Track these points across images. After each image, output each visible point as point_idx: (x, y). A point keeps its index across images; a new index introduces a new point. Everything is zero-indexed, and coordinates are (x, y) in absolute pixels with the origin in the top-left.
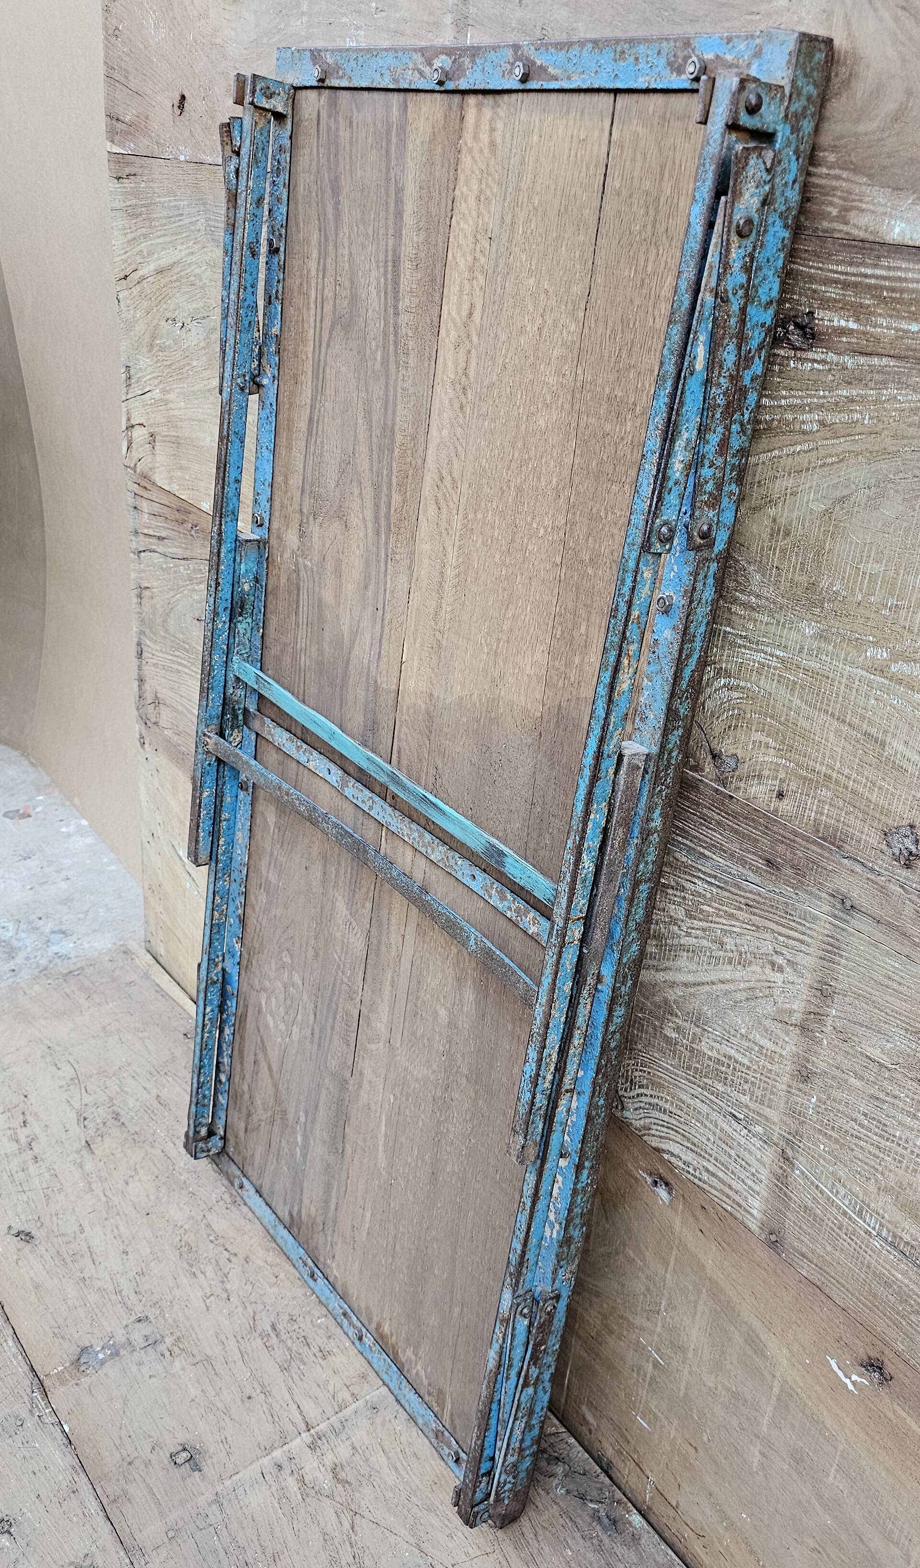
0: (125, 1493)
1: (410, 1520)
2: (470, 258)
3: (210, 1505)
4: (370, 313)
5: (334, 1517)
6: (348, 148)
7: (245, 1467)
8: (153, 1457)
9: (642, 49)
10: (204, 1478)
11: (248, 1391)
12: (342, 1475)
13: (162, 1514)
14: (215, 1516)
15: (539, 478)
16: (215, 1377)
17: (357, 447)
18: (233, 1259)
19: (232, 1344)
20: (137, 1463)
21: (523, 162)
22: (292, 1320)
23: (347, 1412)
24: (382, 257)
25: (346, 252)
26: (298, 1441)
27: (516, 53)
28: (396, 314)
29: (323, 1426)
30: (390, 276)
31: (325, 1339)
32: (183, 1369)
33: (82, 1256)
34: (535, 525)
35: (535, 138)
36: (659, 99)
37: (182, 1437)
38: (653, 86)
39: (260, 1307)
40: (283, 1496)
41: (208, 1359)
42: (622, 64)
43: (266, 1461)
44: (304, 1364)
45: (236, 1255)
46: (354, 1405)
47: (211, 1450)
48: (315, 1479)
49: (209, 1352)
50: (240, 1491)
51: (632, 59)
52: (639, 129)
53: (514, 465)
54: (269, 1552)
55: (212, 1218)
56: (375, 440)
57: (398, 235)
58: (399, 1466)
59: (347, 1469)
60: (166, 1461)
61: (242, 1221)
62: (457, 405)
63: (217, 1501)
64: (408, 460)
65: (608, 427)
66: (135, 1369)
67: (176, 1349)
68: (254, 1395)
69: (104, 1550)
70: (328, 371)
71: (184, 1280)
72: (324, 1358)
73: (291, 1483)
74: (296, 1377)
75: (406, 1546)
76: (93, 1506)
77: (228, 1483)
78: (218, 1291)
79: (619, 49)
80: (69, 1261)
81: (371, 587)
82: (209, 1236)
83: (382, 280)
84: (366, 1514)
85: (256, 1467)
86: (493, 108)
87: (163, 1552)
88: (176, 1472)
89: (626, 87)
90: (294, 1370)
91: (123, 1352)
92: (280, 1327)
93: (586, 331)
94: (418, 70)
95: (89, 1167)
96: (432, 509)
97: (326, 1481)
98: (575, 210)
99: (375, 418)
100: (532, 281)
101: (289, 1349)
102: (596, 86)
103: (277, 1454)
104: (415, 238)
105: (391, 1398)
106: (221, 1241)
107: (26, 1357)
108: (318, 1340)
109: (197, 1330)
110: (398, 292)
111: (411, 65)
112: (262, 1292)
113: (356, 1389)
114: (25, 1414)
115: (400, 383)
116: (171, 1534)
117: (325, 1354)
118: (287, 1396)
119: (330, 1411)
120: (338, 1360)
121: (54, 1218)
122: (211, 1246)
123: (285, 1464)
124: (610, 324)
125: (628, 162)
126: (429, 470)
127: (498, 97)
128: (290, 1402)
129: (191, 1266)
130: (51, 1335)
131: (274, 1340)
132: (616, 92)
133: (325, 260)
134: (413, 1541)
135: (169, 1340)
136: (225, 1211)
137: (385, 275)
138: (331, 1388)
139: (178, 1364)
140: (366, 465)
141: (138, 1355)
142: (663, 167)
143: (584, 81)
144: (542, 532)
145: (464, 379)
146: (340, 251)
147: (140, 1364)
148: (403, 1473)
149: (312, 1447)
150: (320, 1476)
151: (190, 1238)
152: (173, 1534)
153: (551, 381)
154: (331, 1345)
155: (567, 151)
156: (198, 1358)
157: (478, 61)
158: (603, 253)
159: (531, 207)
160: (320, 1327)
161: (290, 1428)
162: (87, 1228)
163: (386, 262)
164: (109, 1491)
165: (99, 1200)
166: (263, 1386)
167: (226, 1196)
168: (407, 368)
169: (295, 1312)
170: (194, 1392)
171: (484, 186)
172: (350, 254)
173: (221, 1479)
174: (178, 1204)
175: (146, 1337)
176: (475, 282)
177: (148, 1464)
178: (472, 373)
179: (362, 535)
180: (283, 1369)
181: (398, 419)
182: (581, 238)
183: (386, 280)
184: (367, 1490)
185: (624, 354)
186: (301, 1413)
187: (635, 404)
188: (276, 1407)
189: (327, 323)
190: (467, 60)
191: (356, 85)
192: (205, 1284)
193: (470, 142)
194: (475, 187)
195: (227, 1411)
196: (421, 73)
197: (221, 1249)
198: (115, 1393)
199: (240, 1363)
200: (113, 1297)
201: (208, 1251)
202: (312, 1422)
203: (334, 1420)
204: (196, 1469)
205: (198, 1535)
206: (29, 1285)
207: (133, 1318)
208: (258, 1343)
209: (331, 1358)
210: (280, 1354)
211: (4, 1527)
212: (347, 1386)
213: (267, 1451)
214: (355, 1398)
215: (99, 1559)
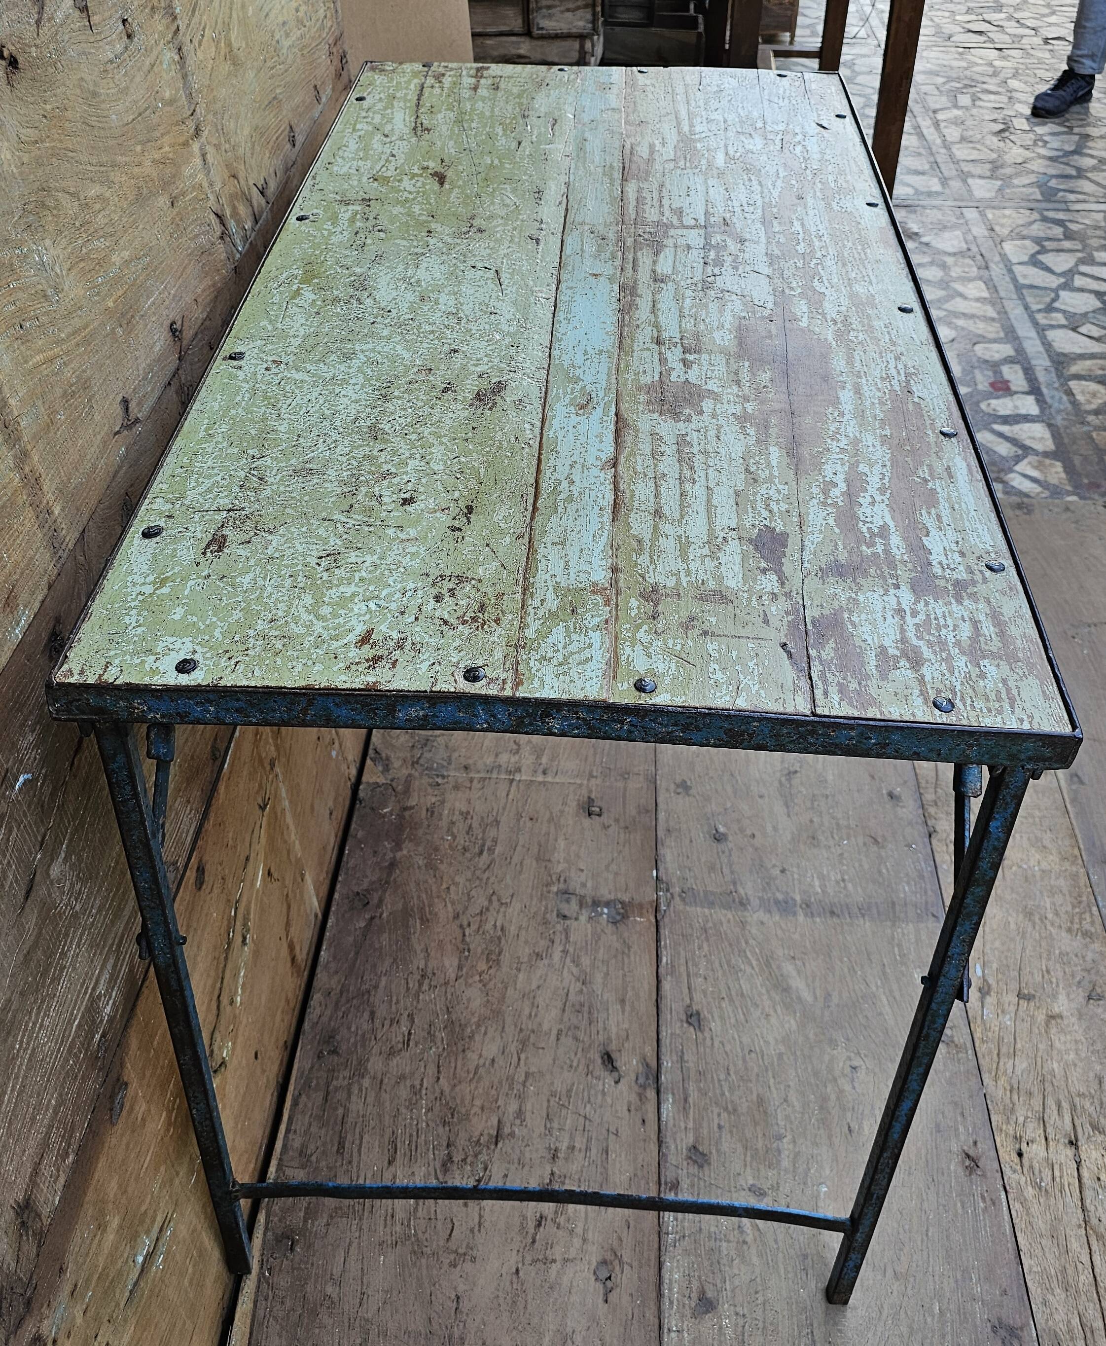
0: (639, 813)
3: (596, 777)
7: (563, 783)
8: (612, 822)
10: (590, 791)
12: (515, 747)
13: (625, 789)
16: (543, 843)
18: (465, 923)
20: (622, 824)
22: (465, 849)
23: (482, 775)
26: (524, 778)
29: (503, 776)
32: (559, 862)
33: (573, 1005)
37: (586, 822)
39: (478, 873)
40: (554, 757)
41: (538, 859)
43: (549, 779)
44: (483, 817)
45: (461, 926)
46: (476, 776)
47: (575, 803)
48: (530, 753)
49: (534, 863)
50: (575, 773)
55: (451, 974)
59: (509, 749)
60: (605, 815)
61: (432, 954)
63: (591, 776)
66: (589, 885)
67: (554, 879)
68: (528, 819)
69: (667, 790)
71: (513, 929)
72: (468, 813)
73: (544, 760)
74: (495, 813)
76: (662, 815)
77: (578, 781)
78: (495, 904)
80: (586, 1009)
82: (467, 958)
85: (557, 780)
87: (635, 770)
88: (604, 805)
90: (491, 819)
91: (589, 901)
92: (477, 850)
95: (513, 1107)
97: (526, 749)
101: (484, 832)
103: (540, 778)
106: (461, 946)
107: (658, 940)
108: (462, 826)
109: (530, 884)
112: (468, 884)
113: (467, 784)
114: (677, 899)
117: (465, 815)
118: (509, 804)
119: (493, 782)
120: (461, 806)
121: (575, 1064)
122: (472, 946)
123: (540, 770)
128: (510, 801)
129: (499, 938)
130: (632, 950)
131: (488, 843)
135: (554, 889)
138: (480, 794)
139: (560, 868)
141: (579, 891)
147: (584, 885)
149: (518, 770)
151: (483, 966)
154: (456, 817)
156: (544, 864)
161: (522, 787)
162: (554, 1032)
165: (527, 1058)
166: (518, 820)
170: (562, 844)
173: (581, 785)
175: (568, 901)
177: (617, 820)
180: (498, 822)
186: (509, 791)
188: (520, 805)
192: (501, 915)
195: (552, 819)
197: (467, 939)
198: (611, 877)
199: (521, 843)
200: (571, 950)
201: (477, 944)
202: (507, 783)
203: (494, 775)
204: (590, 800)
205: (612, 767)
206: (628, 1008)
207: (568, 922)
208: (498, 850)
209: (464, 810)
210: (492, 833)
211: (719, 838)
212: (470, 788)
213: (544, 783)
214: (471, 780)
215: (673, 787)
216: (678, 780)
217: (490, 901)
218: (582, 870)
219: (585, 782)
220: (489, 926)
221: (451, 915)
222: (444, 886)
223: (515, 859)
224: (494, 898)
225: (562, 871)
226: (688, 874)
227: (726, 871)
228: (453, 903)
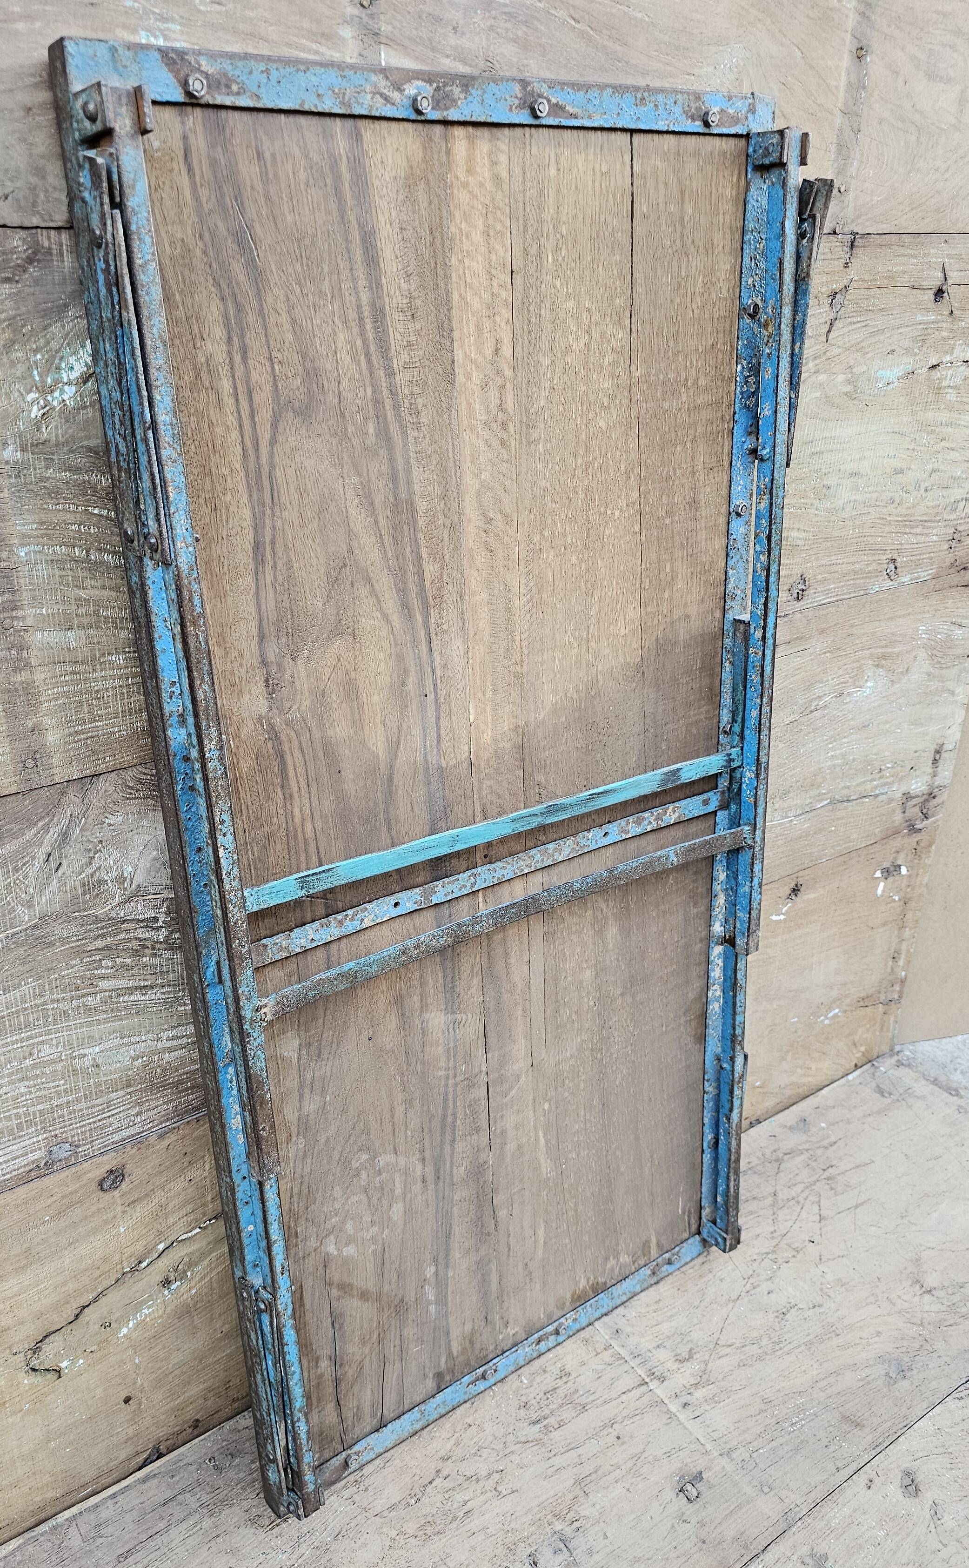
0: (735, 1540)
1: (714, 1306)
2: (486, 296)
3: (732, 1460)
4: (345, 383)
5: (724, 1360)
6: (259, 187)
7: (691, 1433)
8: (693, 1522)
9: (660, 98)
10: (709, 1468)
11: (611, 1439)
12: (685, 1355)
13: (749, 1501)
15: (607, 472)
16: (600, 1472)
17: (355, 543)
18: (445, 1473)
19: (555, 1464)
20: (702, 1533)
21: (540, 194)
22: (525, 1406)
23: (623, 1352)
24: (352, 314)
25: (284, 319)
26: (658, 1392)
27: (524, 89)
28: (390, 374)
30: (370, 335)
31: (547, 1375)
32: (593, 1505)
34: (609, 512)
35: (553, 171)
36: (672, 138)
37: (669, 1494)
38: (672, 128)
39: (511, 1438)
40: (713, 1400)
41: (578, 1482)
42: (643, 108)
43: (682, 1417)
44: (577, 1391)
45: (438, 1472)
46: (616, 1348)
47: (679, 1465)
48: (692, 1375)
49: (570, 1482)
50: (715, 1435)
51: (652, 105)
52: (658, 162)
53: (579, 472)
54: (763, 1407)
55: (379, 1505)
56: (383, 522)
57: (375, 285)
58: (669, 1314)
59: (679, 1351)
60: (697, 1506)
61: (387, 1470)
62: (495, 443)
63: (728, 1453)
64: (440, 522)
65: (666, 405)
66: (596, 1557)
67: (569, 1517)
68: (615, 1434)
69: (794, 1547)
70: (278, 473)
71: (475, 1523)
72: (568, 1374)
73: (699, 1394)
74: (592, 1398)
75: (735, 1309)
78: (491, 1483)
79: (639, 95)
81: (412, 680)
82: (408, 1505)
83: (359, 342)
84: (716, 1336)
85: (689, 1424)
86: (491, 141)
87: (784, 1493)
88: (706, 1495)
89: (647, 128)
90: (584, 1400)
92: (534, 1417)
93: (634, 335)
94: (381, 95)
96: (481, 558)
97: (693, 1367)
98: (607, 234)
99: (378, 500)
100: (571, 304)
101: (561, 1406)
102: (620, 126)
103: (673, 1407)
104: (404, 286)
105: (605, 1319)
106: (416, 1490)
108: (548, 1381)
109: (543, 1498)
110: (388, 349)
111: (368, 88)
112: (490, 1439)
113: (600, 1347)
115: (412, 447)
116: (766, 1489)
117: (564, 1374)
118: (614, 1403)
119: (626, 1367)
120: (570, 1363)
122: (425, 1500)
123: (683, 1399)
124: (656, 324)
125: (652, 191)
126: (469, 521)
127: (495, 130)
128: (619, 1400)
129: (454, 1518)
131: (552, 1421)
132: (632, 132)
133: (242, 336)
134: (731, 1305)
135: (558, 1526)
136: (370, 1493)
137: (362, 333)
138: (600, 1367)
139: (587, 1512)
140: (375, 555)
141: (579, 1553)
142: (682, 193)
143: (606, 120)
144: (617, 514)
145: (500, 415)
146: (273, 319)
147: (590, 1552)
148: (674, 1311)
149: (662, 1379)
150: (688, 1372)
151: (411, 1528)
152: (766, 1488)
153: (606, 386)
154: (555, 1370)
155: (590, 183)
156: (578, 1492)
157: (473, 92)
158: (640, 267)
159: (558, 236)
161: (646, 1399)
163: (361, 319)
164: (736, 1556)
166: (605, 1427)
167: (346, 1494)
168: (419, 429)
170: (618, 1490)
171: (491, 221)
172: (294, 321)
173: (707, 1452)
174: (354, 1551)
175: (556, 1553)
176: (497, 318)
177: (702, 1524)
178: (510, 405)
179: (384, 633)
180: (584, 1409)
181: (416, 487)
182: (617, 258)
183: (365, 341)
184: (695, 1335)
185: (671, 344)
186: (629, 1391)
187: (686, 380)
188: (625, 1414)
189: (265, 415)
190: (457, 90)
191: (270, 105)
192: (481, 1498)
193: (462, 176)
194: (480, 223)
195: (637, 1457)
196: (386, 99)
197: (429, 1489)
199: (580, 1450)
201: (431, 1502)
202: (637, 1381)
203: (633, 1363)
204: (699, 1477)
208: (556, 1435)
209: (568, 1368)
210: (567, 1413)
212: (597, 1354)
213: (671, 1416)
214: (608, 1347)
215: (805, 1550)
217: (490, 1475)
218: (606, 1537)
219: (716, 1454)
220: (459, 1497)
221: (442, 1453)
222: (469, 1420)
223: (557, 1461)
224: (496, 1476)
225: (586, 1517)
228: (457, 1444)
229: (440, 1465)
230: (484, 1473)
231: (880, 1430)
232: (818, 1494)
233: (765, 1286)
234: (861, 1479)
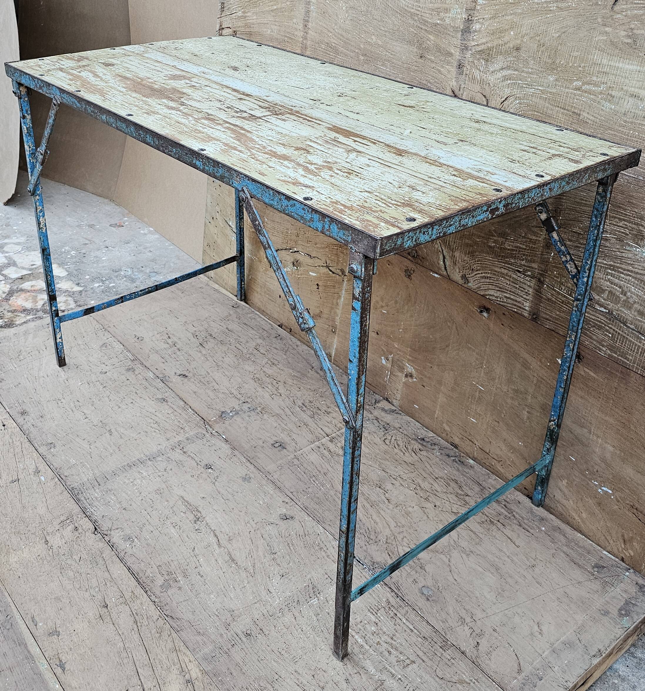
0: (256, 456)
1: (378, 463)
3: (293, 459)
7: (304, 448)
8: (264, 445)
10: (288, 451)
11: (298, 424)
13: (274, 462)
14: (296, 462)
16: (283, 420)
18: (279, 383)
19: (287, 410)
20: (258, 447)
22: (311, 402)
26: (324, 439)
29: (334, 435)
31: (327, 408)
32: (268, 418)
33: (212, 382)
37: (275, 439)
39: (295, 398)
40: (323, 456)
41: (278, 414)
43: (312, 446)
44: (320, 416)
45: (279, 381)
47: (288, 442)
48: (335, 451)
49: (278, 412)
50: (305, 455)
58: (369, 447)
60: (270, 446)
63: (296, 458)
66: (247, 418)
67: (263, 411)
68: (301, 425)
69: (253, 472)
71: (260, 390)
72: (328, 414)
73: (325, 452)
74: (317, 420)
76: (244, 460)
77: (298, 452)
78: (275, 393)
80: (206, 384)
82: (265, 375)
85: (309, 447)
87: (278, 473)
88: (276, 449)
90: (316, 417)
91: (240, 413)
92: (306, 404)
101: (312, 411)
103: (317, 443)
106: (271, 377)
107: (200, 415)
109: (270, 405)
112: (295, 393)
114: (205, 432)
116: (279, 468)
118: (316, 426)
121: (195, 370)
122: (268, 378)
123: (321, 446)
128: (318, 428)
129: (261, 385)
130: (207, 408)
131: (305, 408)
135: (259, 409)
136: (270, 367)
138: (334, 423)
139: (265, 416)
141: (247, 414)
147: (249, 416)
149: (331, 441)
150: (337, 449)
151: (257, 376)
152: (281, 468)
154: (329, 410)
156: (274, 414)
160: (323, 404)
161: (320, 436)
162: (211, 373)
164: (249, 455)
165: (213, 363)
166: (304, 423)
169: (312, 399)
170: (275, 425)
173: (295, 451)
174: (248, 365)
175: (249, 408)
177: (263, 447)
180: (312, 418)
186: (323, 431)
188: (312, 429)
192: (269, 391)
195: (291, 431)
198: (241, 425)
199: (292, 416)
200: (230, 395)
204: (284, 448)
205: (291, 468)
206: (191, 392)
207: (241, 402)
208: (299, 409)
209: (331, 414)
210: (310, 413)
211: (209, 467)
215: (252, 475)
216: (252, 480)
221: (287, 382)
222: (303, 388)
224: (279, 394)
226: (208, 443)
227: (192, 455)
228: (292, 385)
229: (282, 381)
230: (279, 391)
231: (314, 511)
232: (279, 484)
233: (397, 484)
234: (287, 500)
